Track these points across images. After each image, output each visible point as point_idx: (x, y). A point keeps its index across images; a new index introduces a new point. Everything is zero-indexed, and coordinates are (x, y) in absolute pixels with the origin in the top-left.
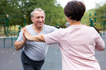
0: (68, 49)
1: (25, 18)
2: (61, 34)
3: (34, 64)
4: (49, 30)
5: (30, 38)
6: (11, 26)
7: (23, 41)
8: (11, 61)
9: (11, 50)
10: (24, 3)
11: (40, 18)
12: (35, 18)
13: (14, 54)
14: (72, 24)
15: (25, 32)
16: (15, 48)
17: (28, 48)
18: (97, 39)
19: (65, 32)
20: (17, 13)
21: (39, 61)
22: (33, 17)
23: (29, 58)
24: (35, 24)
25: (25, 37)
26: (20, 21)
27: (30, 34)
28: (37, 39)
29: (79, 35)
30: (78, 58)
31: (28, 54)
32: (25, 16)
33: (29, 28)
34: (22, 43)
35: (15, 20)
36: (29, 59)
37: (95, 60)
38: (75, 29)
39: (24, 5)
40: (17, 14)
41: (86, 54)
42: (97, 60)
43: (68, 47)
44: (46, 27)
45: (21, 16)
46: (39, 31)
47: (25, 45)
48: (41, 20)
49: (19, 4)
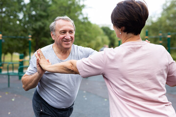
0: (122, 83)
1: (30, 39)
2: (108, 57)
3: (56, 113)
4: (81, 54)
5: (50, 67)
6: (6, 53)
7: (36, 74)
8: (9, 113)
9: (7, 94)
10: (27, 16)
11: (68, 33)
12: (58, 33)
13: (13, 100)
14: (126, 40)
15: (41, 57)
16: (23, 86)
17: (45, 86)
18: (169, 65)
19: (114, 54)
20: (16, 32)
21: (64, 108)
22: (55, 31)
23: (47, 103)
24: (57, 44)
25: (40, 66)
26: (21, 45)
27: (48, 61)
28: (63, 69)
29: (140, 59)
30: (140, 99)
31: (46, 96)
32: (30, 36)
33: (47, 51)
34: (35, 76)
35: (12, 43)
36: (47, 105)
37: (167, 102)
38: (132, 48)
39: (27, 19)
40: (16, 34)
41: (153, 93)
42: (171, 103)
43: (122, 81)
44: (77, 49)
45: (23, 37)
46: (64, 56)
47: (40, 81)
48: (68, 36)
49: (18, 17)
